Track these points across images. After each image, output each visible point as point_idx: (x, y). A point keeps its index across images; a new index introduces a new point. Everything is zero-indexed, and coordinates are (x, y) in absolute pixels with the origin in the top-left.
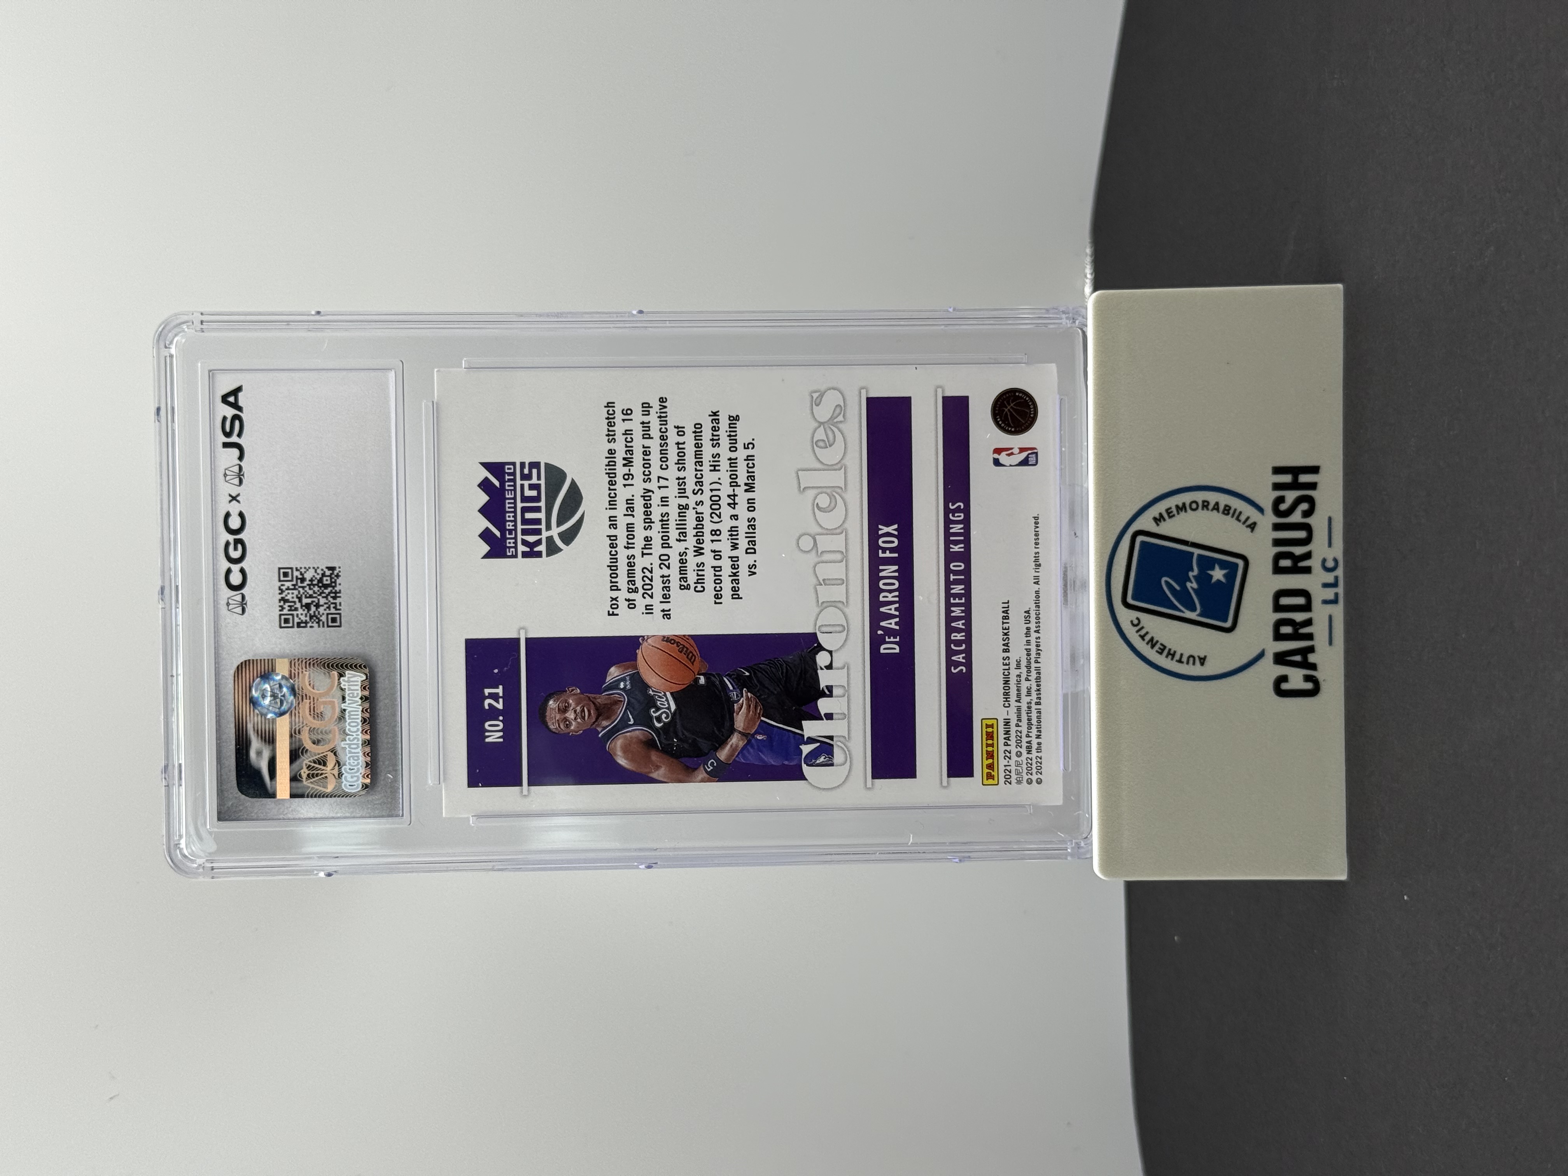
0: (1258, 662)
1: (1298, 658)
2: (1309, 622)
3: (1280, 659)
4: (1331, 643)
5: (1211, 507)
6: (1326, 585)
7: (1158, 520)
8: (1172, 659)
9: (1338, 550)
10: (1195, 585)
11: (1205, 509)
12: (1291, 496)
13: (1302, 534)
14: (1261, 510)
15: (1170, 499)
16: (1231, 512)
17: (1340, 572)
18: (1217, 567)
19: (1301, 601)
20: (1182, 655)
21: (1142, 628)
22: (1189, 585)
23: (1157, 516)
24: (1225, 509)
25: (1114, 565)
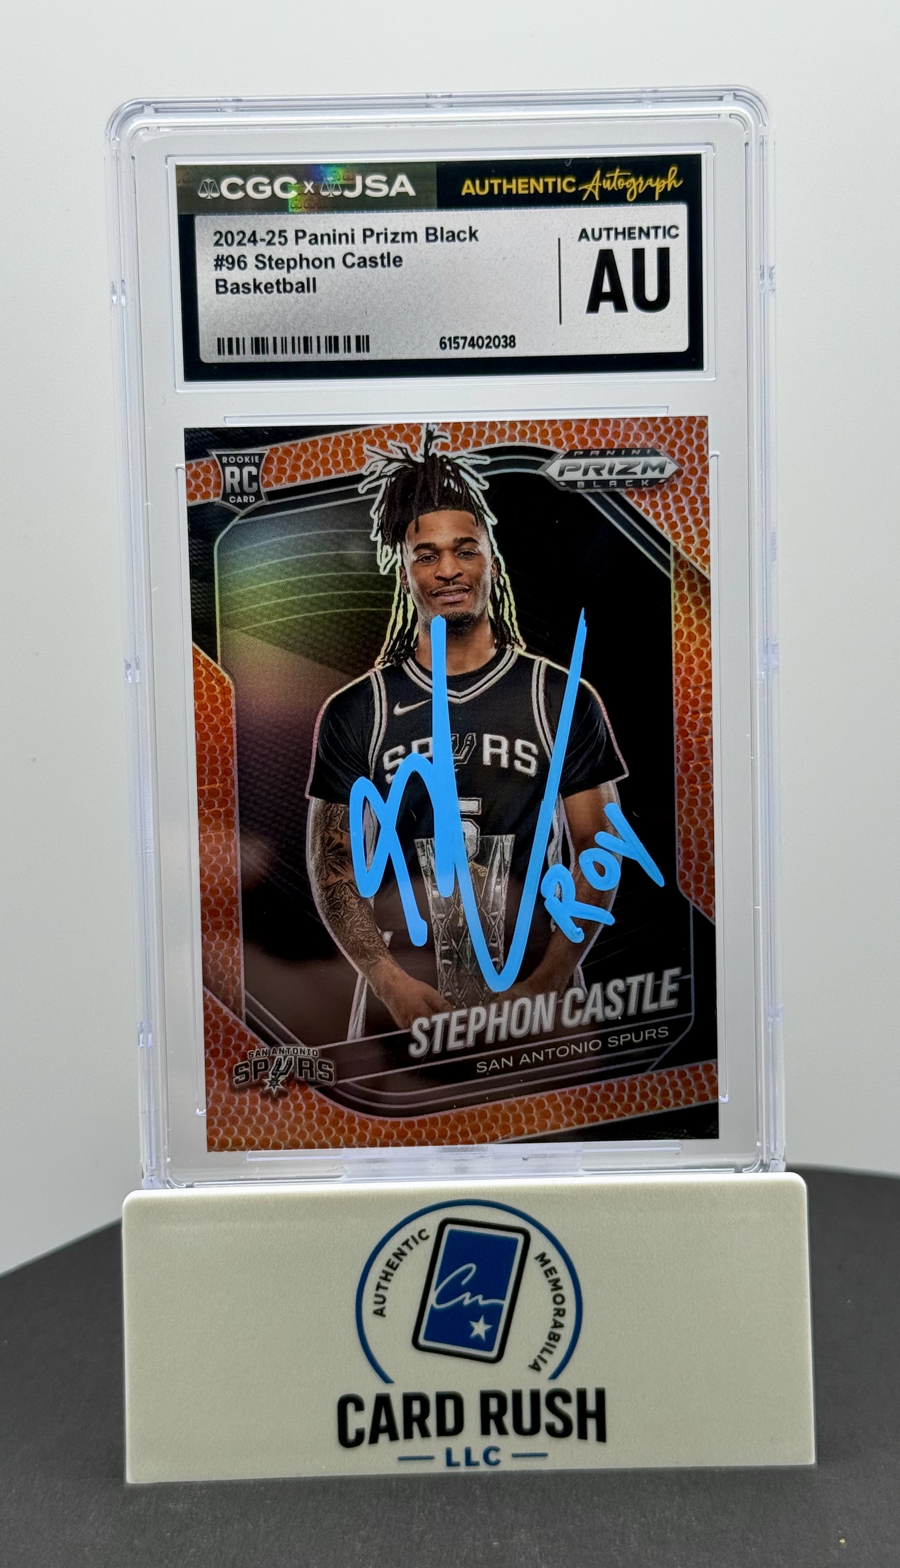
0: (378, 1376)
1: (383, 1422)
2: (425, 1433)
3: (383, 1402)
4: (401, 1459)
5: (558, 1318)
6: (468, 1453)
7: (542, 1259)
8: (381, 1278)
9: (508, 1465)
10: (467, 1302)
11: (556, 1312)
12: (571, 1410)
13: (527, 1423)
14: (555, 1376)
15: (567, 1271)
16: (552, 1342)
17: (483, 1468)
18: (488, 1327)
19: (450, 1423)
20: (386, 1288)
21: (417, 1243)
22: (468, 1295)
23: (546, 1258)
24: (555, 1335)
25: (491, 1208)
